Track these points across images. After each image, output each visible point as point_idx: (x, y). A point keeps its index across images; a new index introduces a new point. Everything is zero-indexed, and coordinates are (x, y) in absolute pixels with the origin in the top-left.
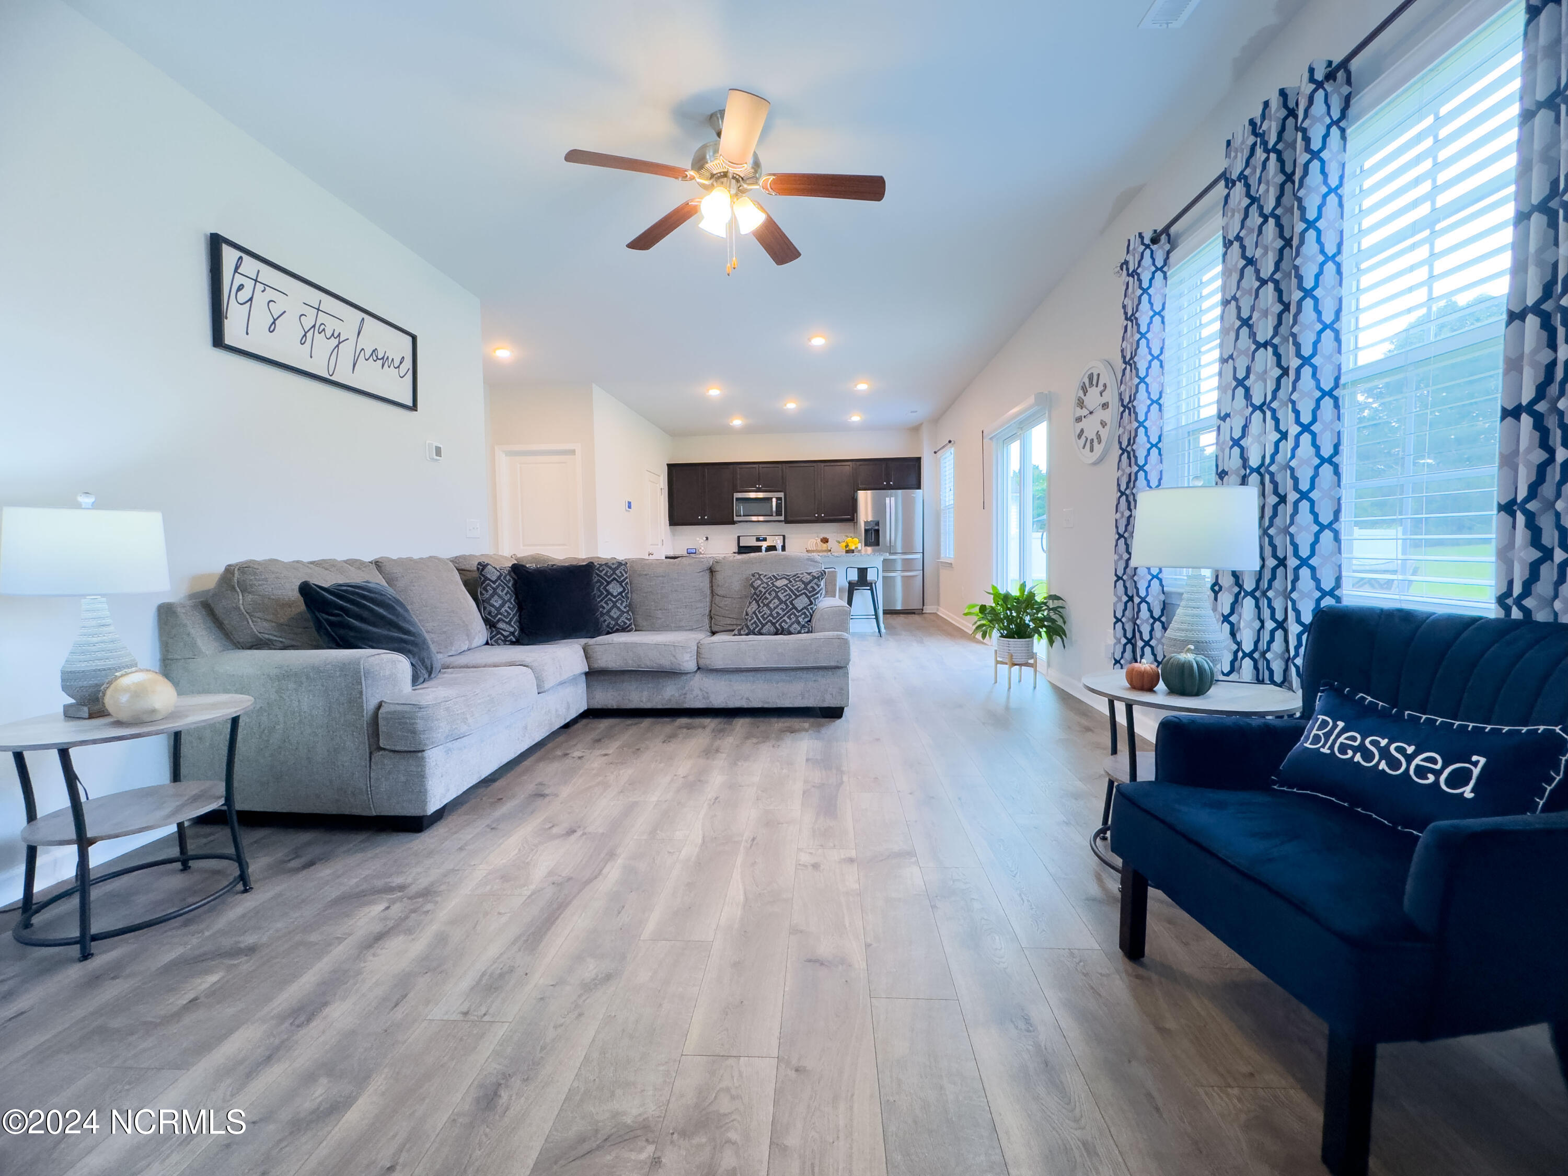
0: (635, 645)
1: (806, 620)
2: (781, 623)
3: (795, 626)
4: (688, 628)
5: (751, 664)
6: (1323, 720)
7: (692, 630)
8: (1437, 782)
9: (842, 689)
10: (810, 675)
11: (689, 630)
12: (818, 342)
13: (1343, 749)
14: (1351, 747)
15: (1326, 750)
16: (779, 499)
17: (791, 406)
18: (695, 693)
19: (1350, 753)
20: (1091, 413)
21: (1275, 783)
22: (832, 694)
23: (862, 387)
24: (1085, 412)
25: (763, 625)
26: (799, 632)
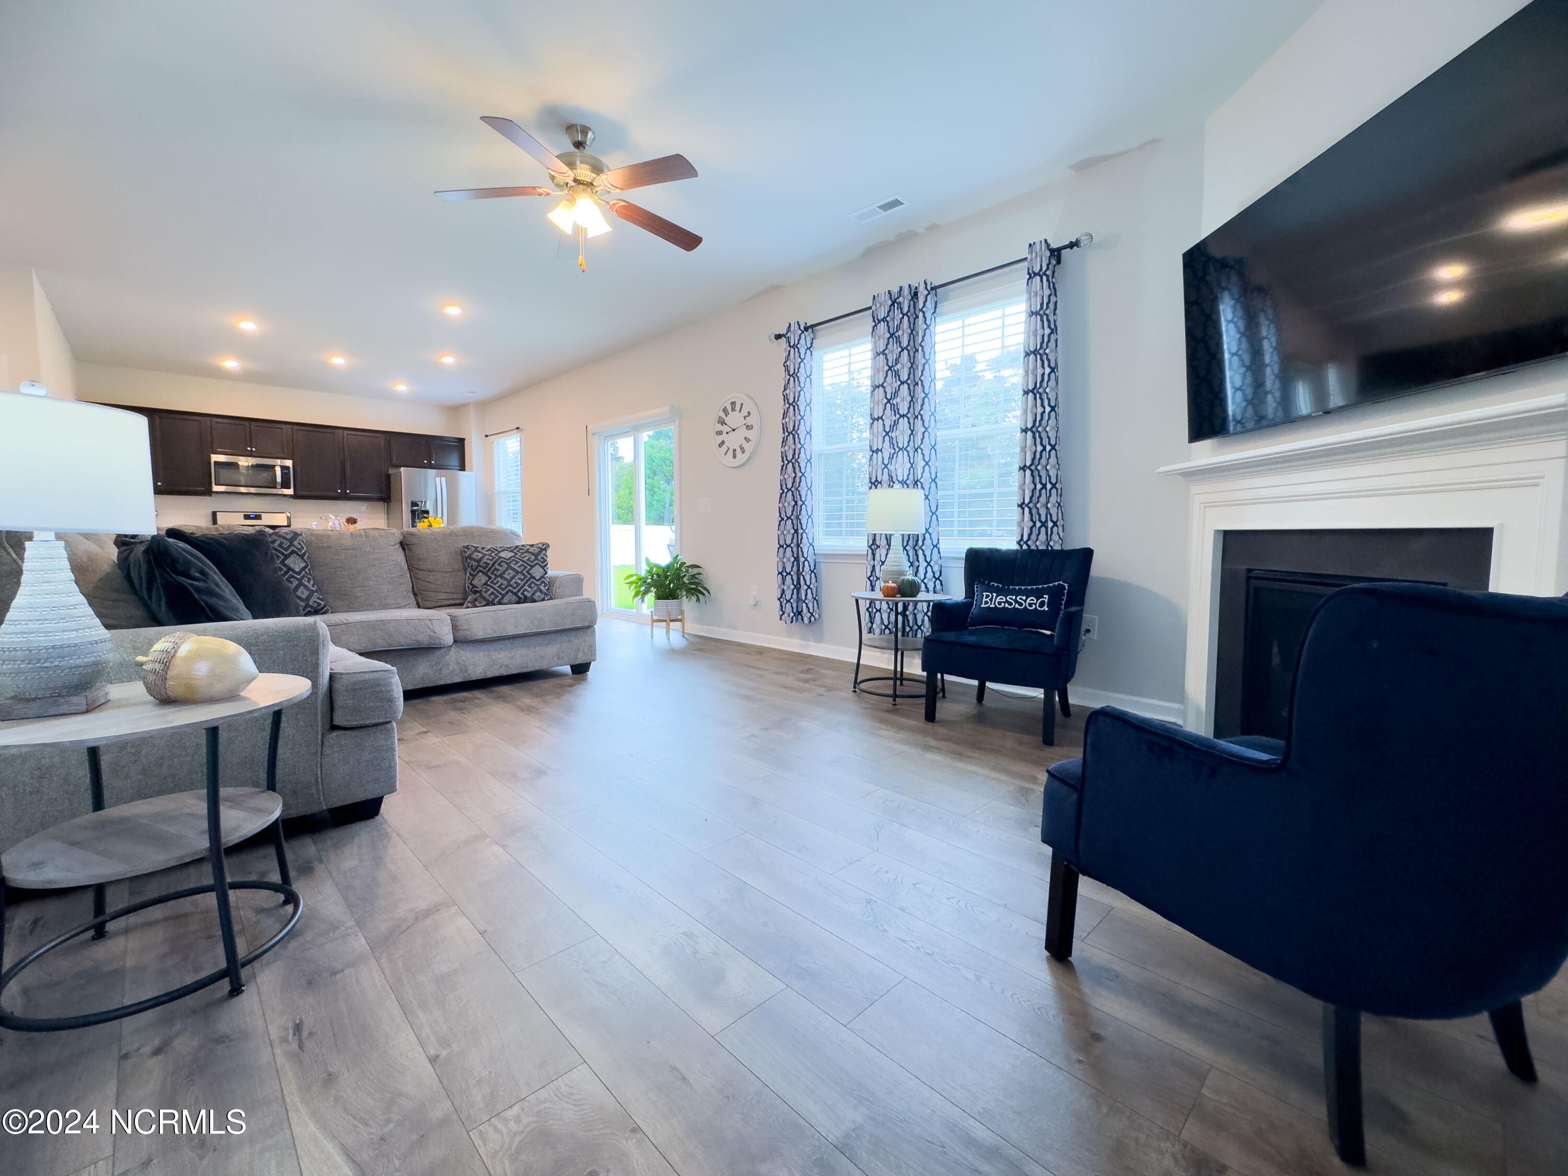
0: (382, 622)
1: (547, 588)
2: (524, 591)
3: (538, 594)
4: (395, 606)
5: (512, 631)
6: (986, 595)
7: (400, 607)
8: (1036, 607)
9: (591, 646)
10: (565, 637)
11: (396, 608)
12: (453, 311)
13: (1000, 603)
14: (1003, 602)
15: (992, 606)
16: (284, 468)
17: (338, 361)
18: (451, 667)
19: (1003, 604)
20: (734, 430)
21: (968, 626)
22: (583, 652)
23: (448, 360)
24: (725, 429)
25: (503, 596)
26: (543, 600)
